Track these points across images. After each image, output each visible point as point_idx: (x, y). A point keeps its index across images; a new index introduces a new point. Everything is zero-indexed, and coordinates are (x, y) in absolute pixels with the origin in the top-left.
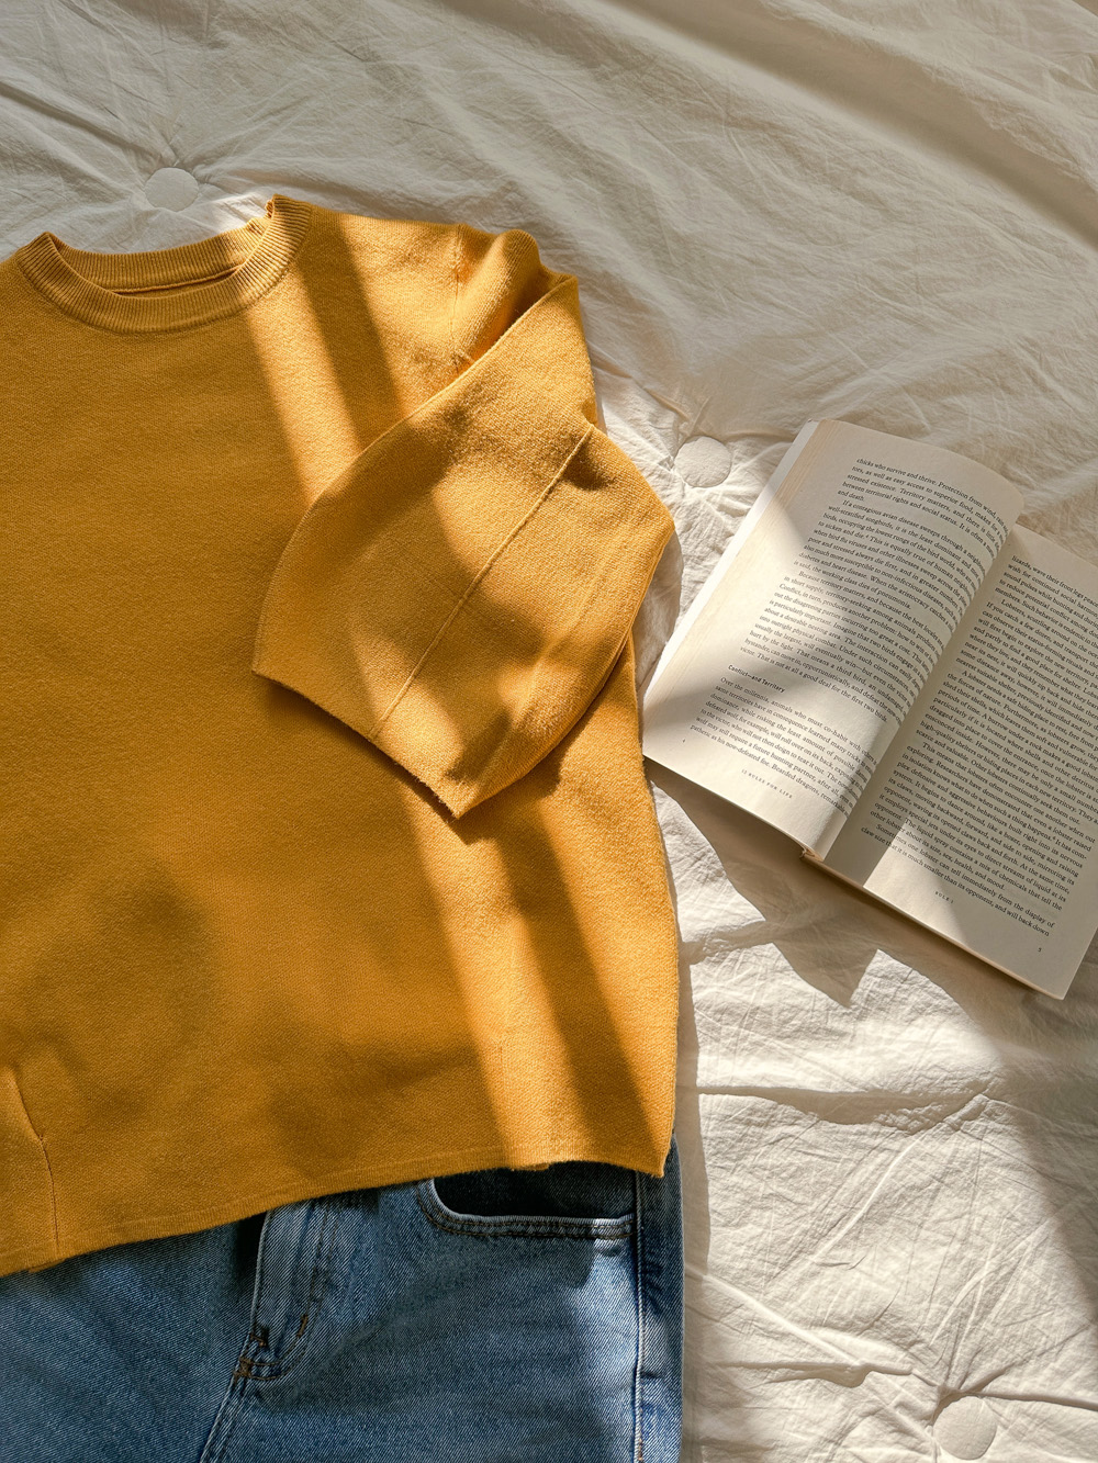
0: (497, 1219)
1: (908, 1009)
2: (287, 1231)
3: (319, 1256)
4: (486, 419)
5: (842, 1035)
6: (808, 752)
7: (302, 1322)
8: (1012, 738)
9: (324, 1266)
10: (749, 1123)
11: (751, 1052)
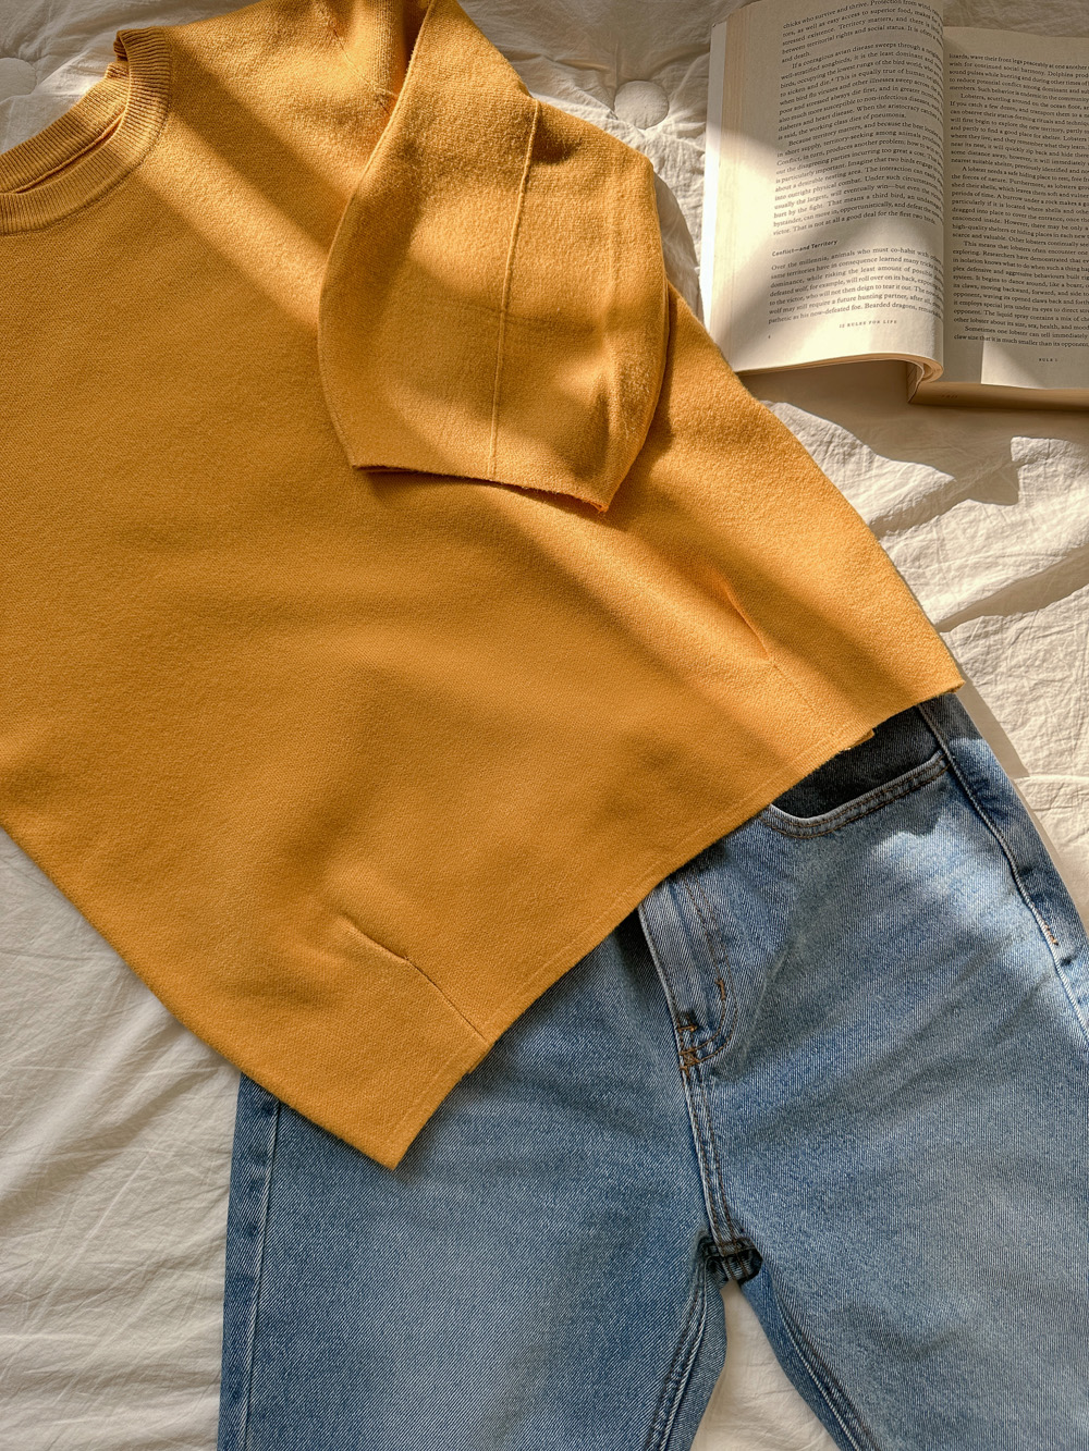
0: (833, 812)
1: (1061, 478)
2: (662, 916)
3: (704, 921)
4: (436, 141)
5: (1024, 523)
6: (890, 278)
7: (719, 986)
8: (1029, 205)
9: (713, 927)
10: (987, 635)
11: (961, 577)
